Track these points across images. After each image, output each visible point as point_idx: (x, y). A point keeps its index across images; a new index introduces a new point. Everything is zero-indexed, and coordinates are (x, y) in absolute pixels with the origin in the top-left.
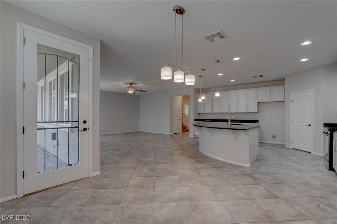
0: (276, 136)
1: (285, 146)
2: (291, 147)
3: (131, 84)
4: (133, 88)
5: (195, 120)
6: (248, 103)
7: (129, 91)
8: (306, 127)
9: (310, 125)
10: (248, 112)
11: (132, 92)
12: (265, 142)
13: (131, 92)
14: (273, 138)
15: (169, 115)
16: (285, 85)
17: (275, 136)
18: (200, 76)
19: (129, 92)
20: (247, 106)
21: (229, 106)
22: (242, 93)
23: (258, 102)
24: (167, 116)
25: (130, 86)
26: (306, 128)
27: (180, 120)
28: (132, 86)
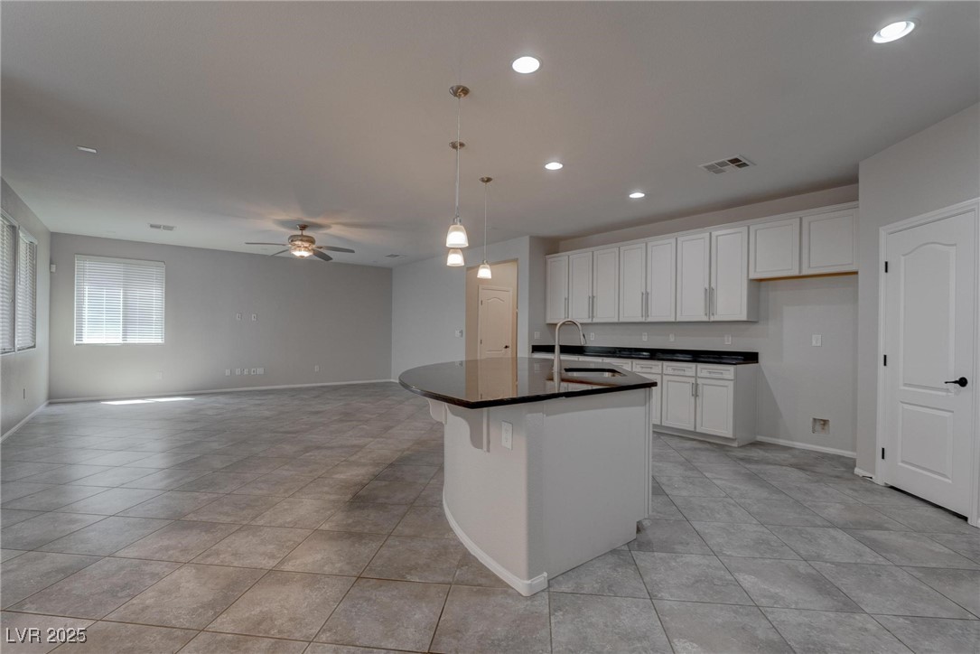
0: (831, 423)
1: (858, 471)
2: (880, 479)
3: (303, 227)
4: (307, 241)
5: (536, 349)
6: (713, 285)
7: (295, 249)
8: (947, 390)
9: (963, 382)
10: (712, 319)
11: (306, 254)
12: (782, 442)
13: (302, 253)
14: (818, 427)
15: (461, 332)
16: (858, 200)
17: (825, 422)
18: (483, 180)
19: (297, 253)
20: (710, 294)
21: (646, 297)
22: (693, 246)
23: (753, 276)
24: (457, 333)
25: (299, 233)
26: (944, 394)
27: (506, 347)
28: (306, 233)
